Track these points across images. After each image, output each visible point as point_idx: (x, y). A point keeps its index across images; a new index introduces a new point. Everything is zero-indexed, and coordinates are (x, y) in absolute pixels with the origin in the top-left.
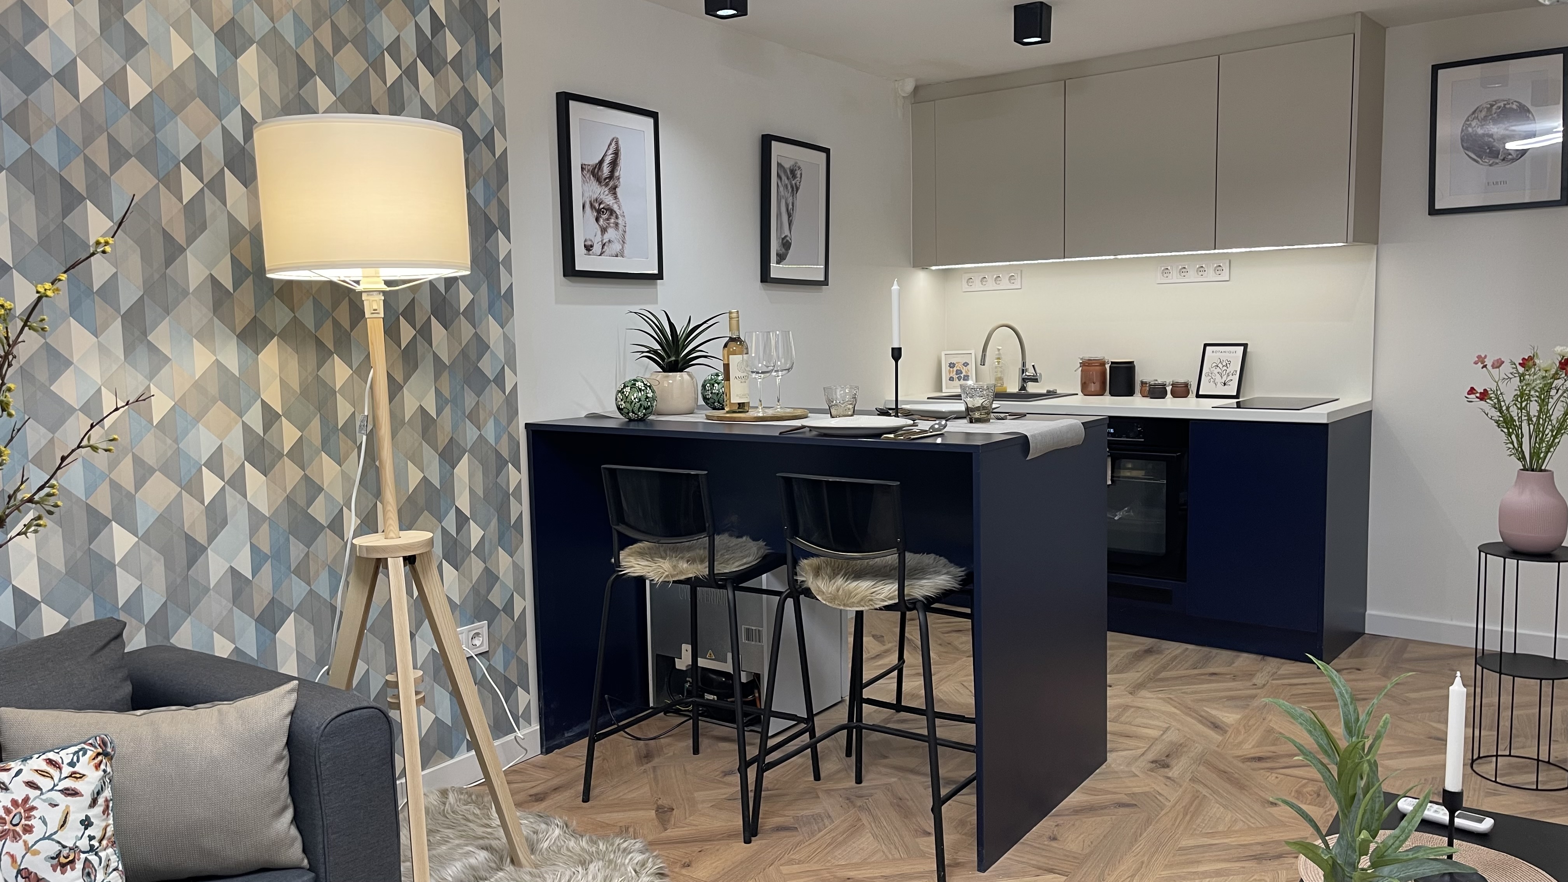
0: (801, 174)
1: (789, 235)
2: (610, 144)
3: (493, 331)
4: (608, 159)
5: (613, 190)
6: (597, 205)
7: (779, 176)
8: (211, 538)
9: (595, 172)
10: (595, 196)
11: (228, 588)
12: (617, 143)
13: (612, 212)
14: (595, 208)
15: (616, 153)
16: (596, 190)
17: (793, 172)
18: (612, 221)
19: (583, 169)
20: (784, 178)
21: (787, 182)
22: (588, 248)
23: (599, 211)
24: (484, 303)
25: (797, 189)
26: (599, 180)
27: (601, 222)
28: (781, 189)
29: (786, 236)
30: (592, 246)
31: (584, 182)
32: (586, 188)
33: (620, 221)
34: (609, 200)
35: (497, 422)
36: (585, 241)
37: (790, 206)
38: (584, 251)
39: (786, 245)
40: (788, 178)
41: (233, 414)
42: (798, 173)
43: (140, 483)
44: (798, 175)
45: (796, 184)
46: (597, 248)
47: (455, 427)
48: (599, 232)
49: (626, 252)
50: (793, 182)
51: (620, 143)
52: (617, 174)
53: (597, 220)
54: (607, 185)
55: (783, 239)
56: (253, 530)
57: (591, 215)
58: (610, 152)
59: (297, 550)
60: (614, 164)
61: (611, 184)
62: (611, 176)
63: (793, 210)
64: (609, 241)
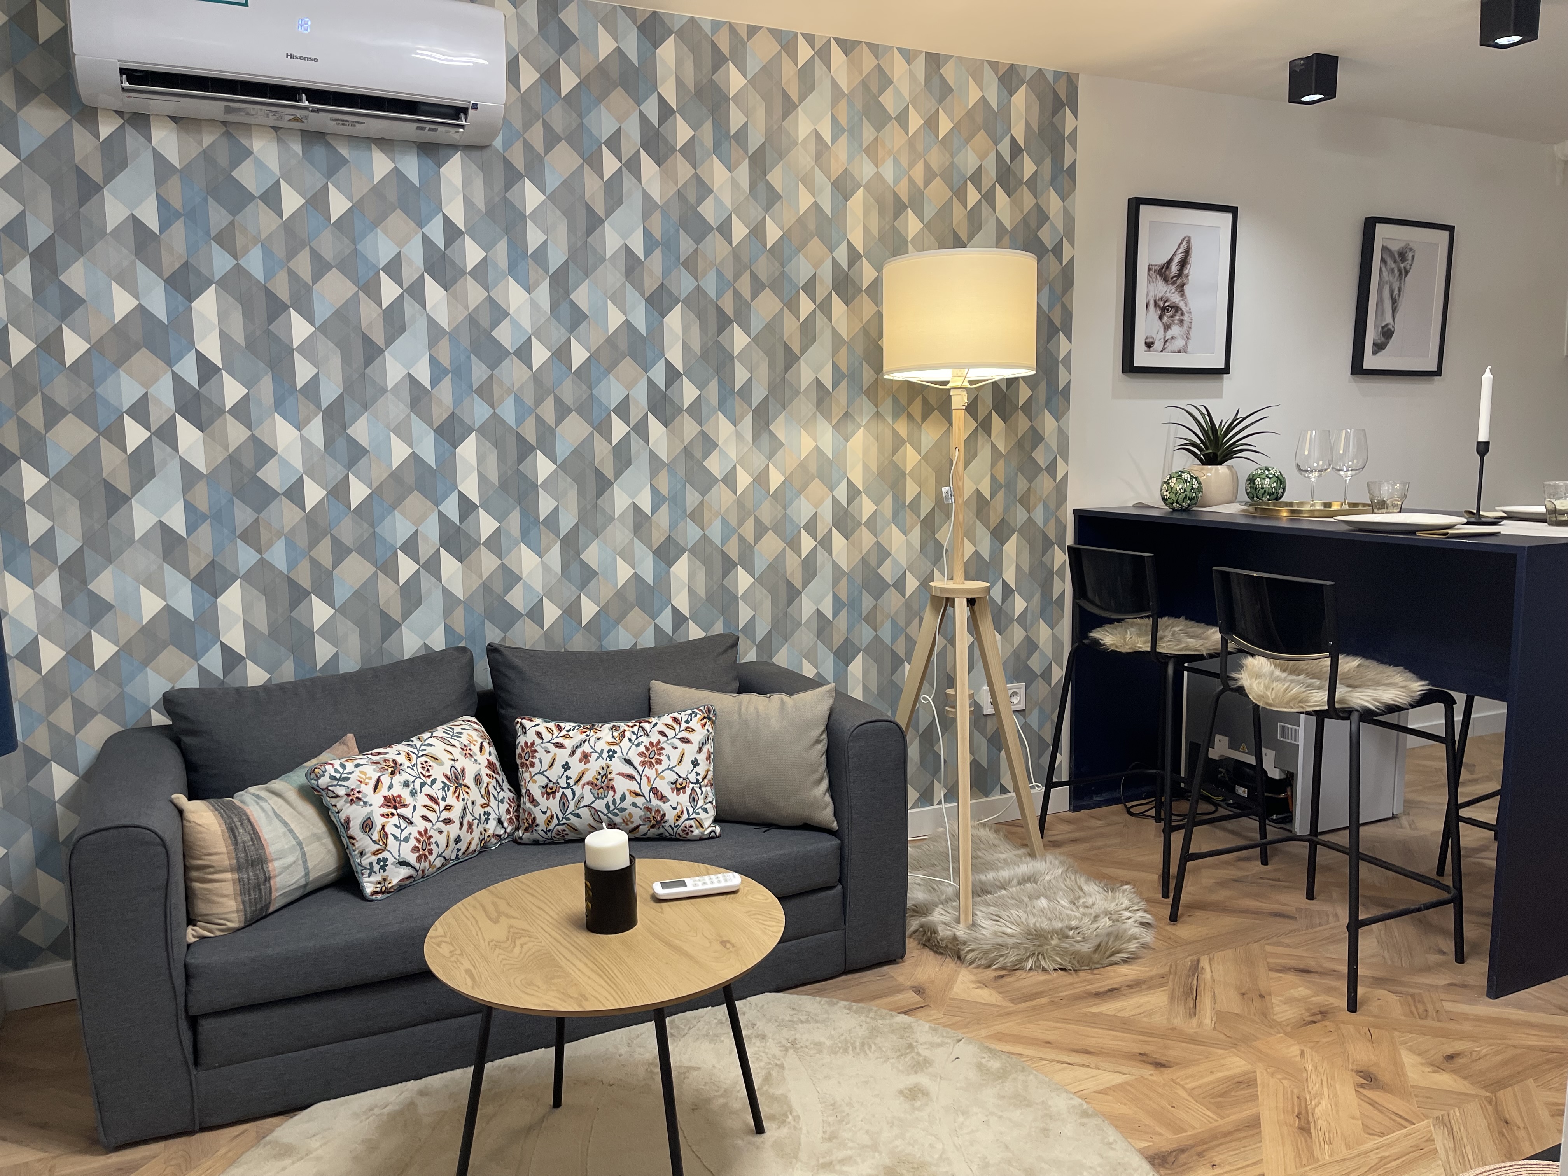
0: (1413, 257)
1: (1392, 322)
2: (1181, 243)
3: (1049, 425)
4: (1177, 259)
5: (1181, 289)
6: (1161, 304)
7: (1383, 260)
8: (805, 584)
9: (1162, 272)
10: (1160, 295)
11: (815, 625)
12: (1189, 242)
13: (1176, 308)
14: (1159, 306)
15: (1187, 252)
16: (1162, 289)
17: (1402, 255)
18: (1177, 317)
19: (1149, 270)
20: (1391, 263)
21: (1393, 265)
22: (1149, 345)
23: (1164, 310)
24: (1042, 398)
25: (1407, 272)
26: (1166, 279)
27: (1165, 319)
28: (1385, 274)
29: (1387, 325)
30: (1153, 343)
31: (1149, 282)
32: (1152, 287)
33: (1186, 318)
34: (1175, 298)
35: (1046, 506)
36: (1147, 338)
37: (1396, 292)
38: (1145, 348)
39: (1387, 333)
40: (1395, 262)
41: (826, 489)
42: (1410, 255)
43: (758, 538)
44: (1410, 258)
45: (1405, 268)
46: (1158, 345)
47: (1006, 509)
48: (1162, 330)
49: (1189, 349)
50: (1402, 266)
51: (1192, 241)
52: (1186, 272)
53: (1161, 318)
54: (1174, 283)
55: (1383, 328)
56: (836, 582)
57: (1154, 313)
58: (1181, 250)
59: (867, 601)
60: (1183, 263)
61: (1179, 282)
62: (1180, 274)
63: (1399, 295)
64: (1172, 338)
